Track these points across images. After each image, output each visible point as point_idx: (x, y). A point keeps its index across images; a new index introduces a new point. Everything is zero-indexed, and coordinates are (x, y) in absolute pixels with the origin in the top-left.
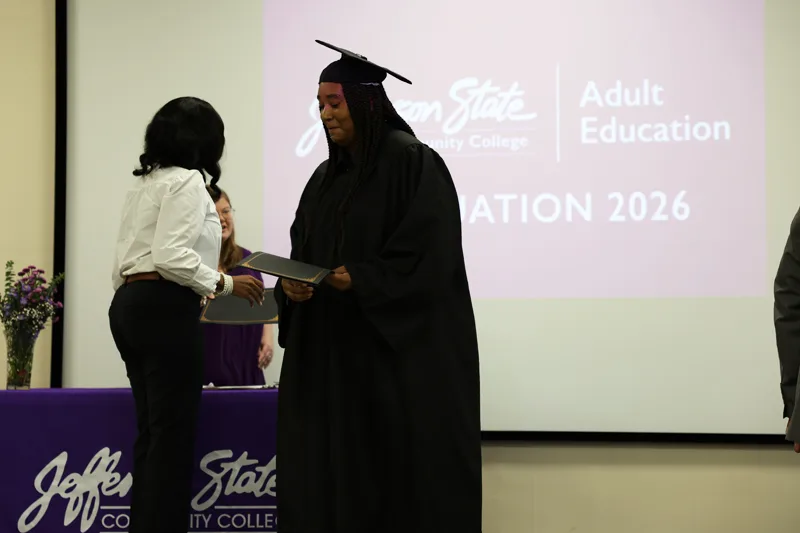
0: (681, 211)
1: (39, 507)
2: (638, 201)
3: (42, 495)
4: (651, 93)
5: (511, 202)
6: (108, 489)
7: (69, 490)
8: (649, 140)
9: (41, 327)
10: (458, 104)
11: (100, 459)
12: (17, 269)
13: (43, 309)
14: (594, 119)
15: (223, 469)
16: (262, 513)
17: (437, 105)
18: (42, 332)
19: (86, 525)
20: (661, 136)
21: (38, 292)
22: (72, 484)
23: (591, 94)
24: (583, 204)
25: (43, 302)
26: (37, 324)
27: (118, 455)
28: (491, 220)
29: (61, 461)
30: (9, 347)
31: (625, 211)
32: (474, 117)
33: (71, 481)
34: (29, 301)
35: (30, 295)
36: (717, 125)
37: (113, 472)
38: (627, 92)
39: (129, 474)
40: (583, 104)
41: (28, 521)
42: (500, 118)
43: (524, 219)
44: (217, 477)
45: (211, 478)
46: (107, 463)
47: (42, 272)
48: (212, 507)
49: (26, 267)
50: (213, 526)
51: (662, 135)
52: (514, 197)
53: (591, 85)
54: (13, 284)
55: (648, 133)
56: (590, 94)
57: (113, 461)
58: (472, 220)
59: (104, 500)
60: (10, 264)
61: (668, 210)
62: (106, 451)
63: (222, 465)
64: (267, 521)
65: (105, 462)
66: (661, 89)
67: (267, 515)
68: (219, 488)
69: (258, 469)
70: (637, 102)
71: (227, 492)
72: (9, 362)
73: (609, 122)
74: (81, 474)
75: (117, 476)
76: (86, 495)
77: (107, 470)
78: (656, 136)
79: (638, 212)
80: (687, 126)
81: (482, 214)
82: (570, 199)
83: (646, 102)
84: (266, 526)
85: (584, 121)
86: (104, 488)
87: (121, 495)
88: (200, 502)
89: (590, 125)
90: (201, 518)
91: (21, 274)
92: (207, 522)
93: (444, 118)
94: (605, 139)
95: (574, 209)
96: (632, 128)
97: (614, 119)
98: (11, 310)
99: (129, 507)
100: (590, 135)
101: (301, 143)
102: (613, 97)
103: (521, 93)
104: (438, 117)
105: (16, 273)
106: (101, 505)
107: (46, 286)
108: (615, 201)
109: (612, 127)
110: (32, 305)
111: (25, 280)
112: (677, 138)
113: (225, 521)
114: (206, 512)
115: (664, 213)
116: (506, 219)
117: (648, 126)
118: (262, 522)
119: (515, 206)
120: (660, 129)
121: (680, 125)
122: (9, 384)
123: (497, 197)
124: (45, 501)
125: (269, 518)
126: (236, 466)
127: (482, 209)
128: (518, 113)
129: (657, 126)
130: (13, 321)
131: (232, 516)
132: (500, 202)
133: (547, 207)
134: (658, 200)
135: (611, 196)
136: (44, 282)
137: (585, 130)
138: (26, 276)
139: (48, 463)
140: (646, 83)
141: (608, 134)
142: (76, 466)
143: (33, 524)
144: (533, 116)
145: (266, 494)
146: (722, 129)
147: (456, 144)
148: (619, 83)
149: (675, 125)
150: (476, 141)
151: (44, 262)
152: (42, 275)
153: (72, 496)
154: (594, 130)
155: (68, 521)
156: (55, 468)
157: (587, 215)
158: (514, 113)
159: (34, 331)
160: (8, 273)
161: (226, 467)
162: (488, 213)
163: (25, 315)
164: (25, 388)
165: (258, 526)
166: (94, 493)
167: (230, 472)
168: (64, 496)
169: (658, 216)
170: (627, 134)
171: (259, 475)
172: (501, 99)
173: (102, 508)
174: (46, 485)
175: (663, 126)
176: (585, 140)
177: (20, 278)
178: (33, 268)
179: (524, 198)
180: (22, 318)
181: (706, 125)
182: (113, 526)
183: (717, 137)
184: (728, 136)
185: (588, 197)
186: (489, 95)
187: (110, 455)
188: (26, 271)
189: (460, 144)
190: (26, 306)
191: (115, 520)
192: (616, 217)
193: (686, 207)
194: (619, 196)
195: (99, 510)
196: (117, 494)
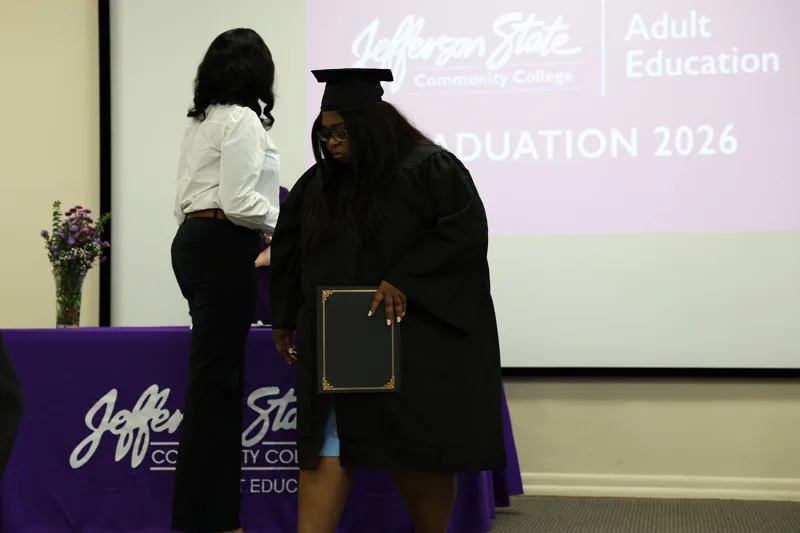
0: (728, 145)
1: (90, 444)
2: (684, 135)
3: (92, 432)
4: (698, 25)
5: (556, 138)
6: (157, 426)
7: (119, 427)
8: (696, 73)
9: (88, 267)
10: (501, 40)
11: (149, 396)
12: (64, 209)
13: (90, 249)
14: (640, 53)
15: (269, 406)
17: (480, 40)
18: (90, 271)
19: (136, 461)
20: (708, 69)
21: (85, 232)
22: (122, 421)
23: (637, 27)
24: (628, 139)
25: (90, 241)
26: (85, 263)
27: (166, 392)
28: (536, 156)
29: (110, 398)
30: (58, 287)
31: (671, 145)
32: (518, 52)
33: (121, 418)
34: (77, 241)
35: (77, 234)
36: (765, 57)
37: (163, 408)
38: (674, 23)
39: (178, 411)
40: (628, 38)
41: (80, 457)
42: (544, 53)
43: (569, 154)
44: (264, 414)
45: (258, 415)
46: (157, 401)
47: (88, 212)
48: (260, 442)
49: (73, 207)
50: (261, 462)
51: (709, 67)
52: (559, 133)
53: (637, 18)
54: (60, 224)
55: (695, 66)
56: (636, 26)
57: (161, 399)
58: (516, 156)
59: (154, 436)
60: (57, 204)
61: (715, 144)
62: (154, 388)
63: (269, 402)
65: (154, 399)
66: (708, 20)
68: (266, 424)
70: (684, 34)
71: (275, 428)
72: (58, 301)
73: (655, 56)
74: (131, 410)
75: (166, 413)
76: (136, 431)
77: (156, 407)
78: (704, 68)
79: (684, 146)
80: (735, 58)
81: (526, 151)
82: (616, 134)
83: (693, 35)
85: (630, 54)
86: (153, 425)
87: (171, 431)
88: (248, 438)
89: (636, 58)
90: (249, 454)
91: (68, 214)
92: (254, 457)
93: (488, 53)
94: (651, 73)
95: (620, 147)
96: (679, 60)
97: (660, 53)
98: (58, 250)
99: (177, 443)
100: (636, 69)
102: (660, 30)
103: (566, 27)
104: (482, 53)
105: (64, 214)
106: (151, 441)
107: (93, 226)
108: (661, 135)
109: (659, 60)
110: (80, 245)
111: (72, 220)
112: (726, 71)
113: (272, 457)
114: (254, 448)
115: (710, 147)
116: (550, 155)
117: (694, 59)
119: (559, 142)
120: (708, 61)
121: (727, 57)
122: (58, 323)
123: (541, 133)
124: (96, 437)
126: (283, 403)
127: (526, 145)
128: (564, 47)
129: (705, 58)
130: (62, 260)
131: (279, 452)
132: (544, 138)
133: (591, 144)
134: (704, 135)
135: (658, 130)
136: (91, 221)
137: (631, 64)
138: (73, 216)
139: (98, 400)
140: (693, 14)
141: (654, 67)
142: (126, 402)
143: (85, 460)
144: (578, 50)
146: (771, 62)
147: (499, 80)
148: (665, 16)
149: (723, 57)
150: (520, 76)
151: (91, 203)
152: (88, 215)
153: (123, 433)
154: (639, 63)
155: (119, 457)
156: (105, 406)
157: (633, 150)
158: (558, 48)
159: (82, 271)
160: (55, 213)
161: (273, 404)
162: (532, 150)
163: (72, 255)
164: (74, 327)
166: (144, 429)
167: (278, 407)
168: (115, 432)
169: (705, 150)
170: (674, 68)
172: (545, 34)
173: (152, 444)
174: (97, 422)
175: (710, 58)
176: (630, 74)
177: (67, 218)
178: (80, 207)
179: (569, 134)
180: (69, 257)
181: (754, 57)
182: (163, 461)
183: (765, 69)
184: (776, 68)
185: (634, 132)
186: (533, 29)
187: (160, 391)
188: (73, 211)
189: (504, 80)
190: (74, 246)
191: (164, 455)
192: (662, 151)
193: (733, 141)
194: (665, 131)
195: (149, 445)
196: (167, 430)
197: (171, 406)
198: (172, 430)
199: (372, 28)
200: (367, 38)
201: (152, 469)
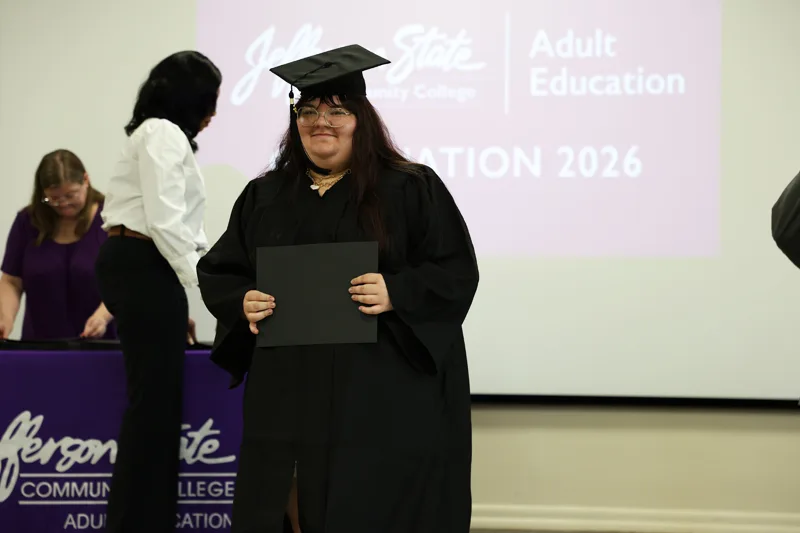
0: (632, 167)
2: (588, 158)
4: (603, 44)
5: (457, 155)
6: (29, 456)
8: (597, 92)
10: (402, 52)
11: (20, 424)
14: (544, 70)
16: (194, 480)
19: (5, 494)
20: (613, 89)
23: (542, 43)
24: (531, 158)
27: (39, 420)
31: (575, 166)
36: (671, 78)
37: (35, 437)
38: (579, 42)
39: (51, 441)
40: (533, 54)
42: (446, 68)
43: (471, 173)
46: (28, 429)
52: (459, 150)
53: (542, 35)
55: (601, 85)
56: (541, 41)
57: (34, 427)
59: (24, 467)
61: (619, 166)
62: (26, 415)
64: (199, 489)
65: (25, 427)
66: (613, 39)
67: (199, 483)
69: (190, 434)
70: (589, 53)
73: (560, 74)
75: (38, 441)
76: (5, 462)
77: (28, 435)
78: (608, 88)
79: (588, 166)
80: (640, 79)
82: (519, 153)
83: (598, 53)
84: (199, 495)
85: (535, 71)
86: (24, 455)
89: (540, 76)
94: (556, 92)
95: (524, 168)
96: (584, 80)
97: (564, 70)
100: (540, 87)
101: (237, 89)
102: (565, 48)
103: (469, 41)
106: (21, 471)
108: (565, 156)
109: (563, 78)
112: (630, 91)
115: (614, 169)
116: (452, 174)
117: (599, 78)
118: (194, 490)
119: (461, 160)
120: (612, 81)
121: (632, 78)
123: (443, 150)
125: (202, 486)
128: (467, 62)
129: (610, 78)
132: (446, 156)
133: (494, 162)
134: (608, 156)
135: (562, 150)
137: (534, 81)
140: (599, 33)
141: (559, 86)
145: (199, 462)
146: (676, 83)
147: (399, 94)
148: (570, 33)
149: (628, 78)
150: (421, 91)
154: (543, 81)
158: (461, 63)
165: (190, 494)
166: (13, 460)
169: (609, 172)
170: (578, 86)
171: (191, 440)
172: (448, 48)
173: (22, 475)
175: (616, 79)
176: (535, 92)
179: (471, 152)
181: (656, 77)
184: (682, 89)
185: (537, 151)
186: (434, 44)
187: (32, 417)
189: (405, 94)
191: (36, 488)
192: (565, 172)
193: (638, 164)
194: (568, 151)
195: (19, 477)
196: (38, 461)
197: (44, 434)
198: (44, 461)
199: (268, 36)
200: (261, 47)
201: (21, 503)
